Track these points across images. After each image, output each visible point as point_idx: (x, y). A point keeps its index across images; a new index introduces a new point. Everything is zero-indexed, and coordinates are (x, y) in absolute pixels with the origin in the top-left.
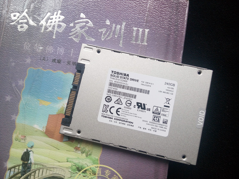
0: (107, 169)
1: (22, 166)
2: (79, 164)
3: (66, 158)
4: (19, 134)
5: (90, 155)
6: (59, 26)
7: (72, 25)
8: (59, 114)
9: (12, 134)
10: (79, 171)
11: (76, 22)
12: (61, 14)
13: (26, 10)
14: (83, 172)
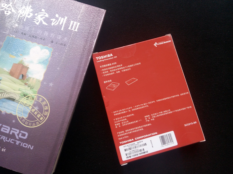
0: (41, 97)
2: (26, 93)
3: (18, 88)
5: (33, 88)
6: (29, 15)
7: (36, 14)
8: (19, 64)
10: (25, 96)
11: (39, 13)
12: (31, 8)
13: (12, 3)
14: (27, 97)
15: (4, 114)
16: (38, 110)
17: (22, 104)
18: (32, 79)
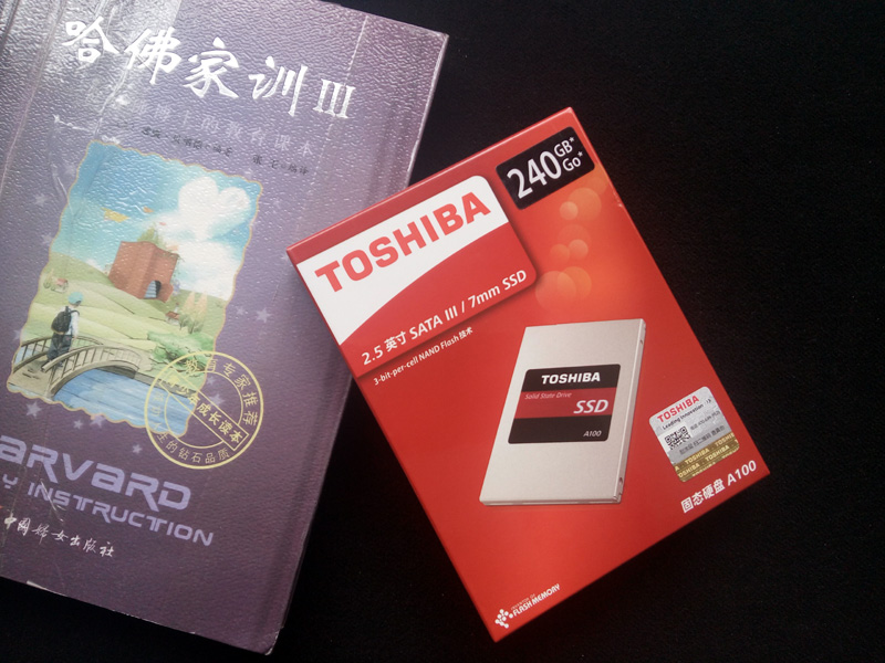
0: (230, 361)
1: (53, 341)
2: (173, 347)
3: (146, 332)
4: (55, 275)
5: (198, 330)
6: (167, 61)
7: (194, 59)
8: (142, 243)
9: (40, 272)
10: (171, 359)
11: (203, 54)
12: (174, 35)
13: (101, 19)
14: (178, 363)
15: (100, 424)
16: (221, 406)
17: (163, 387)
18: (191, 297)
